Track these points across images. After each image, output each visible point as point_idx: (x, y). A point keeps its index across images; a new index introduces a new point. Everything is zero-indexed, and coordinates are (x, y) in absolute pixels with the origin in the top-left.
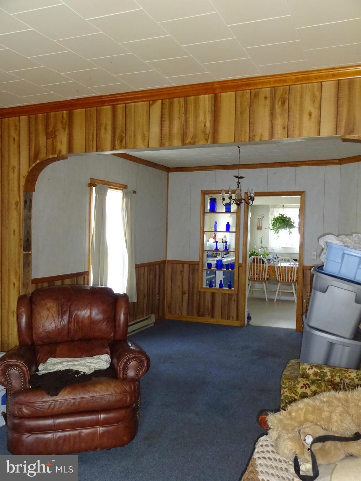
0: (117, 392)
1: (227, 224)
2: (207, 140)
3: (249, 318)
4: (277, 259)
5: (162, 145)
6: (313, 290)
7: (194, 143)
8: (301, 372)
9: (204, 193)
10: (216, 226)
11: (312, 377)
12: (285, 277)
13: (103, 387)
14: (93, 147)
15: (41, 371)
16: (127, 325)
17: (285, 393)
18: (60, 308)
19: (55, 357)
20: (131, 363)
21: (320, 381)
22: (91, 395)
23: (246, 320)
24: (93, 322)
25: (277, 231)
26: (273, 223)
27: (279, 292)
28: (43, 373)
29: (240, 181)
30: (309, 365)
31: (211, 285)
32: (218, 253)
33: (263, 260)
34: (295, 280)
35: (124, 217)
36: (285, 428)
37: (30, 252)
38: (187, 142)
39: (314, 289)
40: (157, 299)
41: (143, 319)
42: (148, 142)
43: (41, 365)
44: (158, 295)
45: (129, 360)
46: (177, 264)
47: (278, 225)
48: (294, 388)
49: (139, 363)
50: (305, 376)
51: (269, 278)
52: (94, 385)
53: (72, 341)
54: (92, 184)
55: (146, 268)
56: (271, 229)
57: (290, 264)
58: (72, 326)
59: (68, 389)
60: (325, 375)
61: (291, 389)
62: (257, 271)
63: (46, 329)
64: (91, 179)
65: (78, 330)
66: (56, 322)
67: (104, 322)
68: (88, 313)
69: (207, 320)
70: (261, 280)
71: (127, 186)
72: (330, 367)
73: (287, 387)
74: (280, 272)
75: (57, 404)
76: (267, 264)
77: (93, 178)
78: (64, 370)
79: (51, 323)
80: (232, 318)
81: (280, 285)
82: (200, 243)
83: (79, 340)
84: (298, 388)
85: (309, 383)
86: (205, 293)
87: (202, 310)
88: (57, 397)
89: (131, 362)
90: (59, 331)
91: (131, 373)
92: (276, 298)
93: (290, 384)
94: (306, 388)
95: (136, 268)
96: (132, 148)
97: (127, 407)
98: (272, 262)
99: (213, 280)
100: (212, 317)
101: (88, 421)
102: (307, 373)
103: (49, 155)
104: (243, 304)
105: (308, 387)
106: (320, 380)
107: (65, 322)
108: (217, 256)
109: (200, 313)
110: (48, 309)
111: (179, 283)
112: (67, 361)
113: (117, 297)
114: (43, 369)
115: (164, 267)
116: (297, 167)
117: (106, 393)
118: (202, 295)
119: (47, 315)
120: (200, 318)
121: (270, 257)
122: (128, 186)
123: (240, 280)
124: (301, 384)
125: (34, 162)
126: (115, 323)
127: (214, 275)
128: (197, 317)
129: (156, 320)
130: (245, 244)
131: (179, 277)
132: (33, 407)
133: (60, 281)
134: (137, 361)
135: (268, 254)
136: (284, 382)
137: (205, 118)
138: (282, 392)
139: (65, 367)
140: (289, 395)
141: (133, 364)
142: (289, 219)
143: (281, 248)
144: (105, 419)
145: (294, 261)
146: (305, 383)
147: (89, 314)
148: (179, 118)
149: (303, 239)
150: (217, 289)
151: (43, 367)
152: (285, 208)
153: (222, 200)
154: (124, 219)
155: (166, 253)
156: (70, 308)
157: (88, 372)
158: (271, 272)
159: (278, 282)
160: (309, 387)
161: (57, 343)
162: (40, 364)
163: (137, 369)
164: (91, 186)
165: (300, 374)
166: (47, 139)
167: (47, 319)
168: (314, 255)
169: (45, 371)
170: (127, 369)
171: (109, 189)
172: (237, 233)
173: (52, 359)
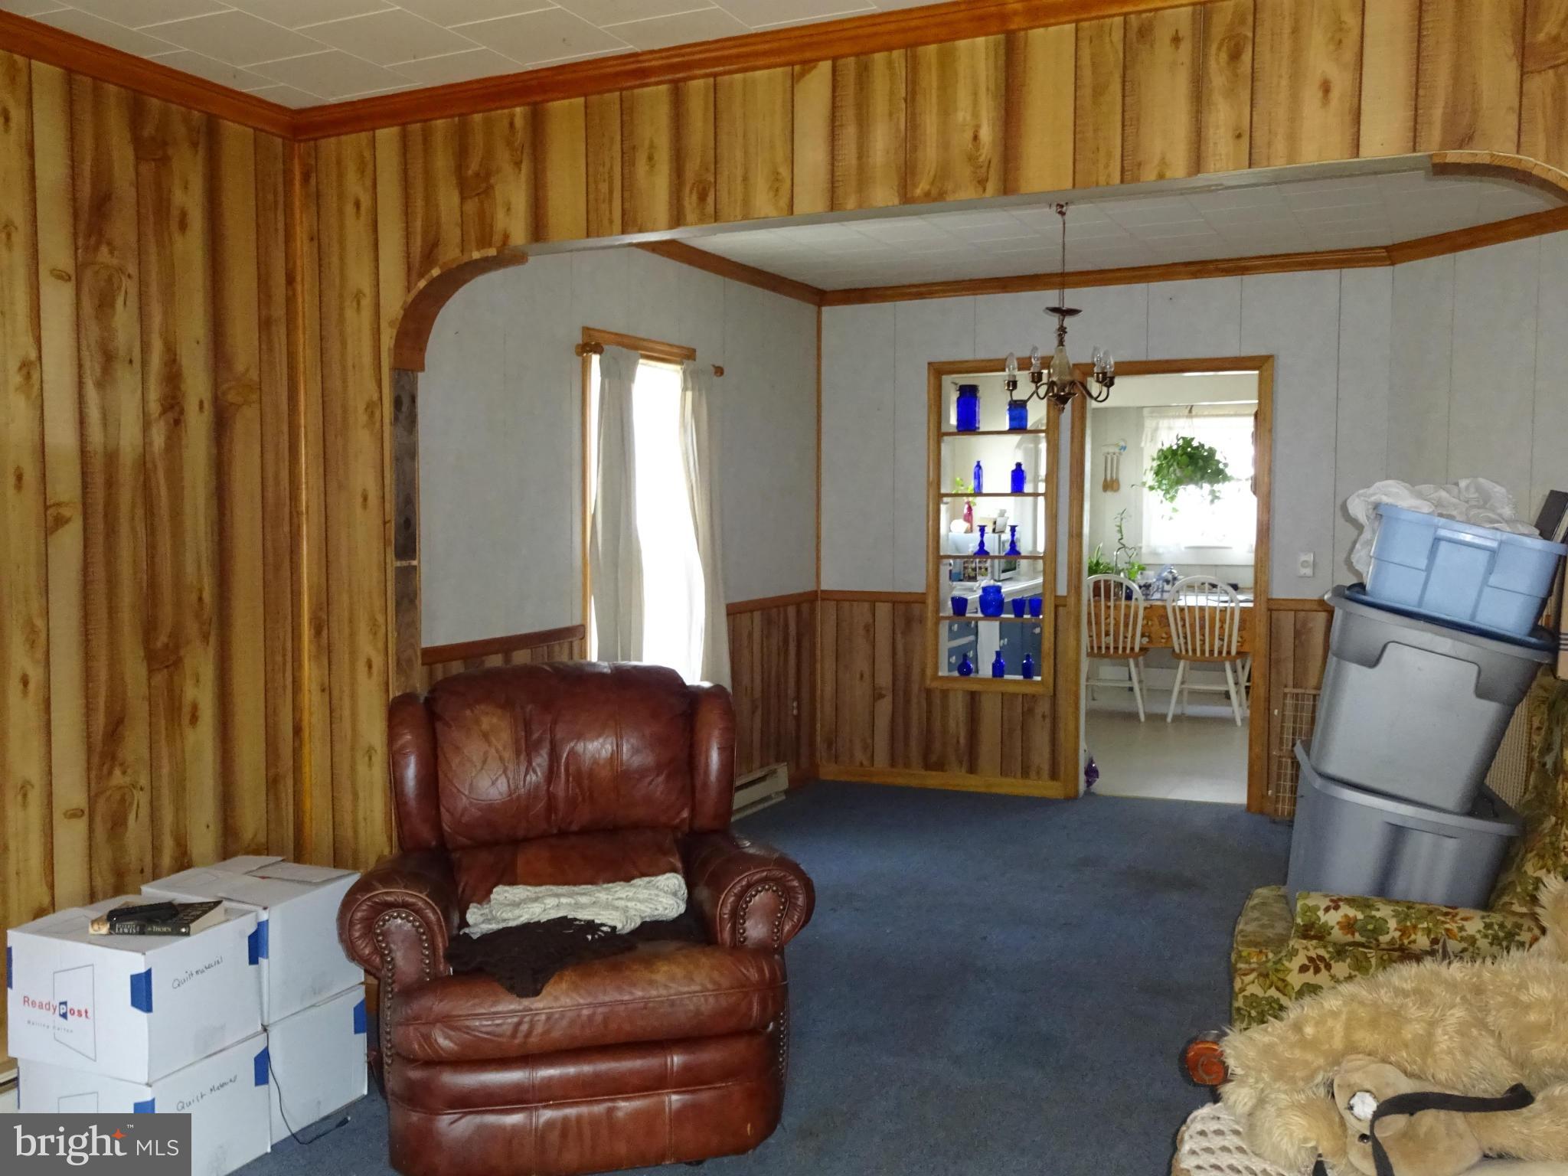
0: (719, 985)
1: (1014, 467)
2: (982, 183)
3: (1092, 773)
4: (1174, 584)
5: (834, 208)
6: (1332, 660)
7: (941, 196)
8: (1299, 921)
9: (939, 371)
10: (978, 476)
11: (1337, 934)
12: (1203, 641)
13: (679, 972)
14: (611, 221)
15: (476, 925)
16: (729, 785)
17: (1248, 988)
18: (523, 734)
19: (512, 882)
20: (757, 897)
21: (1361, 949)
22: (639, 993)
23: (1082, 778)
24: (623, 777)
25: (1172, 492)
26: (1159, 465)
27: (1181, 692)
28: (484, 932)
29: (1065, 324)
30: (1326, 896)
31: (965, 668)
32: (980, 568)
33: (1127, 588)
34: (1234, 652)
35: (687, 449)
36: (1281, 1073)
37: (415, 563)
38: (918, 192)
39: (1337, 655)
40: (793, 715)
41: (750, 778)
42: (789, 196)
43: (475, 907)
44: (795, 704)
45: (749, 886)
46: (855, 604)
47: (1176, 471)
48: (1277, 971)
49: (781, 896)
50: (1312, 933)
51: (1149, 646)
52: (649, 962)
53: (563, 834)
54: (590, 345)
55: (757, 615)
56: (1151, 488)
57: (1216, 598)
58: (560, 789)
59: (569, 975)
60: (1380, 928)
61: (1267, 976)
62: (1108, 625)
63: (481, 798)
64: (586, 330)
65: (580, 799)
66: (511, 776)
67: (658, 775)
68: (609, 747)
69: (957, 779)
70: (1117, 655)
71: (694, 351)
72: (1397, 902)
73: (1253, 970)
74: (1184, 626)
75: (539, 1020)
76: (1139, 598)
77: (591, 325)
78: (548, 921)
79: (497, 779)
80: (1038, 773)
81: (1184, 668)
82: (928, 534)
83: (583, 832)
84: (1290, 971)
85: (1327, 956)
86: (945, 693)
87: (937, 746)
88: (540, 1001)
89: (755, 896)
90: (517, 806)
91: (755, 930)
92: (1172, 710)
93: (1264, 959)
94: (1317, 971)
95: (728, 614)
96: (739, 217)
97: (752, 1032)
98: (1157, 596)
99: (971, 654)
100: (972, 769)
101: (632, 1072)
102: (1322, 921)
103: (471, 251)
104: (1071, 726)
105: (1322, 966)
106: (1362, 945)
107: (537, 775)
108: (978, 578)
109: (934, 758)
110: (485, 736)
111: (861, 664)
112: (558, 896)
113: (693, 696)
114: (480, 920)
115: (813, 611)
116: (1246, 278)
117: (686, 989)
118: (937, 701)
119: (482, 754)
120: (934, 773)
121: (1151, 576)
122: (698, 353)
123: (1060, 649)
124: (1301, 959)
125: (421, 276)
126: (692, 778)
127: (972, 638)
128: (923, 772)
129: (791, 781)
130: (1076, 535)
131: (861, 643)
132: (468, 1030)
133: (500, 655)
134: (773, 891)
135: (1142, 569)
136: (1244, 954)
137: (975, 114)
138: (1238, 985)
139: (552, 911)
140: (1260, 993)
141: (760, 899)
142: (1212, 452)
143: (1183, 549)
144: (686, 1068)
145: (1230, 590)
146: (1315, 956)
147: (613, 750)
148: (891, 114)
149: (1269, 512)
150: (984, 680)
151: (482, 915)
152: (1197, 416)
153: (1009, 386)
154: (688, 458)
155: (818, 569)
156: (552, 732)
157: (623, 927)
158: (1155, 627)
159: (1178, 657)
160: (1328, 967)
161: (517, 843)
162: (471, 905)
163: (775, 918)
164: (588, 352)
165: (1298, 925)
166: (463, 199)
167: (482, 769)
168: (1305, 564)
169: (490, 924)
170: (743, 917)
171: (641, 361)
172: (1051, 497)
173: (507, 888)
